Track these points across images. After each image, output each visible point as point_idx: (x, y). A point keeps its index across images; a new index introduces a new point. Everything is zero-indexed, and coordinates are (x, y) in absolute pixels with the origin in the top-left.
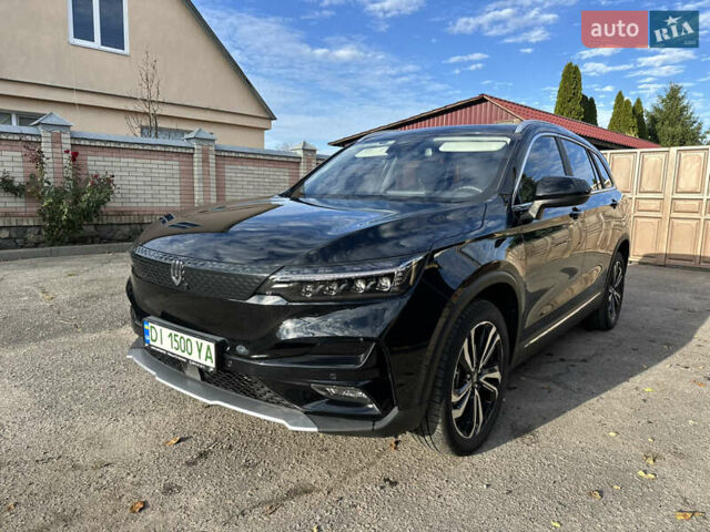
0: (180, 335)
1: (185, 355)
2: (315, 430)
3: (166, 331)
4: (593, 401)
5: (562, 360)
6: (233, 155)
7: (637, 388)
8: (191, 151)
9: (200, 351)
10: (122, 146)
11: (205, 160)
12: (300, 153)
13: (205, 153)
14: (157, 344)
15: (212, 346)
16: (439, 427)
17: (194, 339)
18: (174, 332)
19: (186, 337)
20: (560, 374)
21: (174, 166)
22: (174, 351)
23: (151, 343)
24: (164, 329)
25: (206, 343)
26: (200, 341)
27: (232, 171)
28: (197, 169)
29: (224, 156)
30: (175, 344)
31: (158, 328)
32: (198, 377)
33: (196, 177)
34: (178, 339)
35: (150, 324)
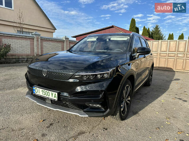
0: (45, 91)
1: (47, 96)
2: (87, 116)
3: (41, 90)
4: (150, 104)
5: (140, 94)
6: (46, 39)
7: (160, 101)
8: (33, 38)
9: (52, 95)
10: (13, 36)
11: (38, 41)
12: (64, 39)
13: (38, 39)
14: (38, 93)
15: (56, 94)
16: (118, 113)
17: (50, 92)
18: (43, 90)
19: (48, 91)
20: (141, 98)
21: (28, 42)
22: (43, 95)
23: (36, 93)
24: (40, 89)
25: (54, 93)
26: (52, 92)
27: (45, 44)
28: (35, 43)
29: (43, 39)
30: (44, 93)
31: (38, 89)
32: (50, 102)
33: (35, 45)
34: (45, 92)
35: (35, 88)
